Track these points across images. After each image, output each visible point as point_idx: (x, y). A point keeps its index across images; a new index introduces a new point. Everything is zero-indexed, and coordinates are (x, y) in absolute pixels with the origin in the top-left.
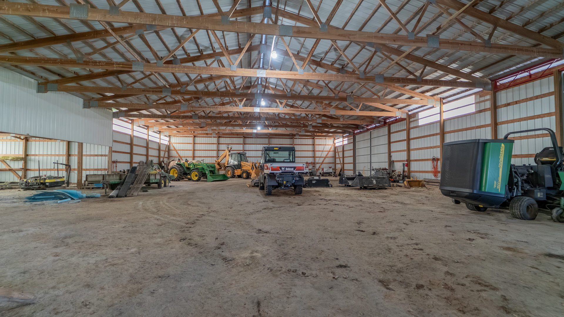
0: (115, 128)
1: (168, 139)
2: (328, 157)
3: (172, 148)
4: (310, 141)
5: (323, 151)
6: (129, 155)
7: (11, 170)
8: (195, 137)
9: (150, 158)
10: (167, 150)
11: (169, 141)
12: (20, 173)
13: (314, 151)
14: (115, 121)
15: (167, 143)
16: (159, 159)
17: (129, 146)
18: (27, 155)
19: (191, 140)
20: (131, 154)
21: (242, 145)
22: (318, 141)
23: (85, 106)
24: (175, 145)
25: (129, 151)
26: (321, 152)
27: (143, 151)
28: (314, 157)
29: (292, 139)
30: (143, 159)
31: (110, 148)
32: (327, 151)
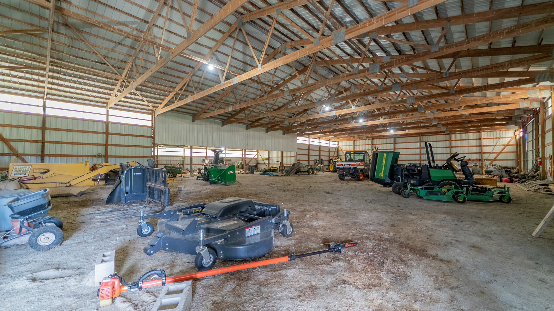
0: (298, 142)
1: (337, 143)
2: (504, 153)
3: (340, 150)
4: (475, 135)
5: (495, 146)
6: (307, 156)
7: (265, 164)
8: (354, 140)
9: (321, 157)
10: (336, 151)
11: (338, 145)
12: (267, 165)
13: (480, 146)
14: (298, 138)
15: (336, 146)
16: (329, 158)
17: (307, 151)
18: (269, 157)
19: (351, 143)
20: (309, 155)
21: (393, 145)
22: (485, 134)
23: (284, 134)
24: (341, 147)
25: (307, 154)
26: (493, 147)
27: (317, 153)
28: (481, 153)
29: (449, 135)
30: (317, 158)
31: (296, 153)
32: (503, 145)
